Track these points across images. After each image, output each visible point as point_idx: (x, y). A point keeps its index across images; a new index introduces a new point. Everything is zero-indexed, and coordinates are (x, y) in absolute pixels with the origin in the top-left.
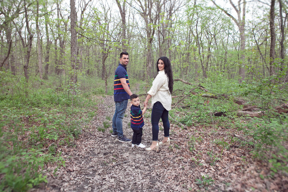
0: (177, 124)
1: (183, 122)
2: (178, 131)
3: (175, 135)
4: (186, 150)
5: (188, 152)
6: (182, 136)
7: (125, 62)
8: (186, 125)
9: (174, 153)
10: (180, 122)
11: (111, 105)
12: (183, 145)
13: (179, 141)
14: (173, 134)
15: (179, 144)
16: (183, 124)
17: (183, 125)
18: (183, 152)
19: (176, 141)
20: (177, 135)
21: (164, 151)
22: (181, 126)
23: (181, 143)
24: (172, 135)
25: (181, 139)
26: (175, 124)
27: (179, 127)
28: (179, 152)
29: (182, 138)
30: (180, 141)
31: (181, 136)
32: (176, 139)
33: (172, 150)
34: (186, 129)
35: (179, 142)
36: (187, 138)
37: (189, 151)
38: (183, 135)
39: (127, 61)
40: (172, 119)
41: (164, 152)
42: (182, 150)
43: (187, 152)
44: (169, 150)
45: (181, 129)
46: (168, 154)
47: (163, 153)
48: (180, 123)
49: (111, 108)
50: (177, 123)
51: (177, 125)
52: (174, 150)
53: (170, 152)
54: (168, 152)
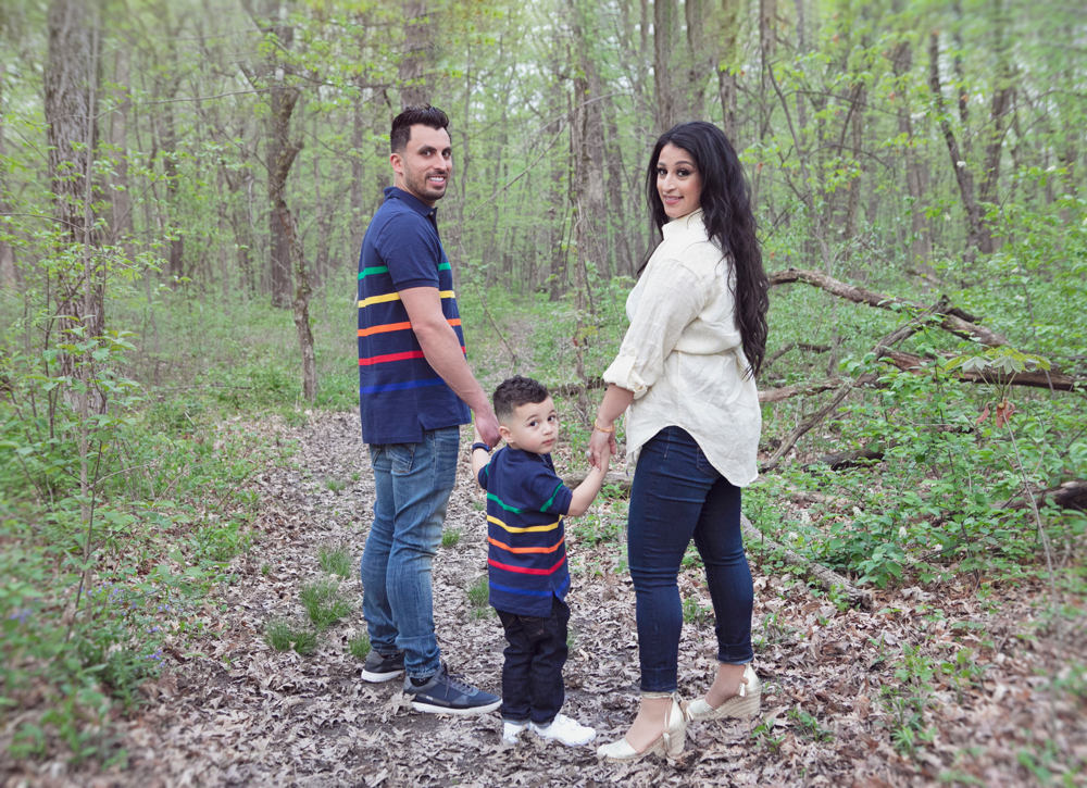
0: (803, 577)
1: (843, 563)
2: (811, 619)
3: (788, 646)
4: (873, 745)
5: (885, 757)
6: (839, 652)
7: (428, 177)
8: (862, 581)
9: (788, 766)
10: (817, 560)
11: (348, 477)
12: (848, 710)
13: (819, 686)
14: (777, 645)
15: (820, 708)
16: (843, 573)
17: (840, 582)
18: (848, 757)
19: (799, 686)
20: (804, 645)
21: (724, 760)
22: (825, 590)
23: (834, 697)
24: (770, 648)
25: (833, 672)
26: (785, 577)
27: (815, 592)
28: (823, 763)
29: (843, 667)
30: (830, 686)
31: (832, 654)
32: (797, 672)
33: (775, 751)
34: (863, 604)
35: (819, 697)
36: (874, 668)
37: (890, 751)
38: (843, 645)
39: (440, 172)
40: (766, 546)
41: (723, 766)
42: (841, 744)
43: (876, 760)
44: (758, 748)
45: (827, 609)
46: (753, 777)
47: (714, 774)
48: (818, 568)
49: (347, 492)
50: (799, 571)
51: (800, 582)
52: (787, 747)
53: (761, 762)
54: (749, 767)
